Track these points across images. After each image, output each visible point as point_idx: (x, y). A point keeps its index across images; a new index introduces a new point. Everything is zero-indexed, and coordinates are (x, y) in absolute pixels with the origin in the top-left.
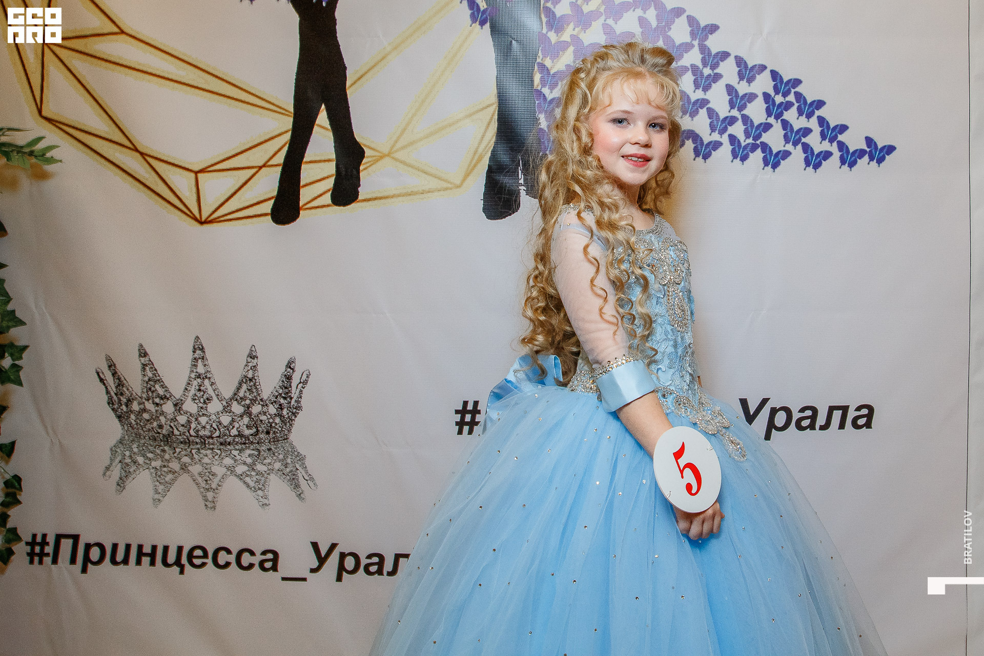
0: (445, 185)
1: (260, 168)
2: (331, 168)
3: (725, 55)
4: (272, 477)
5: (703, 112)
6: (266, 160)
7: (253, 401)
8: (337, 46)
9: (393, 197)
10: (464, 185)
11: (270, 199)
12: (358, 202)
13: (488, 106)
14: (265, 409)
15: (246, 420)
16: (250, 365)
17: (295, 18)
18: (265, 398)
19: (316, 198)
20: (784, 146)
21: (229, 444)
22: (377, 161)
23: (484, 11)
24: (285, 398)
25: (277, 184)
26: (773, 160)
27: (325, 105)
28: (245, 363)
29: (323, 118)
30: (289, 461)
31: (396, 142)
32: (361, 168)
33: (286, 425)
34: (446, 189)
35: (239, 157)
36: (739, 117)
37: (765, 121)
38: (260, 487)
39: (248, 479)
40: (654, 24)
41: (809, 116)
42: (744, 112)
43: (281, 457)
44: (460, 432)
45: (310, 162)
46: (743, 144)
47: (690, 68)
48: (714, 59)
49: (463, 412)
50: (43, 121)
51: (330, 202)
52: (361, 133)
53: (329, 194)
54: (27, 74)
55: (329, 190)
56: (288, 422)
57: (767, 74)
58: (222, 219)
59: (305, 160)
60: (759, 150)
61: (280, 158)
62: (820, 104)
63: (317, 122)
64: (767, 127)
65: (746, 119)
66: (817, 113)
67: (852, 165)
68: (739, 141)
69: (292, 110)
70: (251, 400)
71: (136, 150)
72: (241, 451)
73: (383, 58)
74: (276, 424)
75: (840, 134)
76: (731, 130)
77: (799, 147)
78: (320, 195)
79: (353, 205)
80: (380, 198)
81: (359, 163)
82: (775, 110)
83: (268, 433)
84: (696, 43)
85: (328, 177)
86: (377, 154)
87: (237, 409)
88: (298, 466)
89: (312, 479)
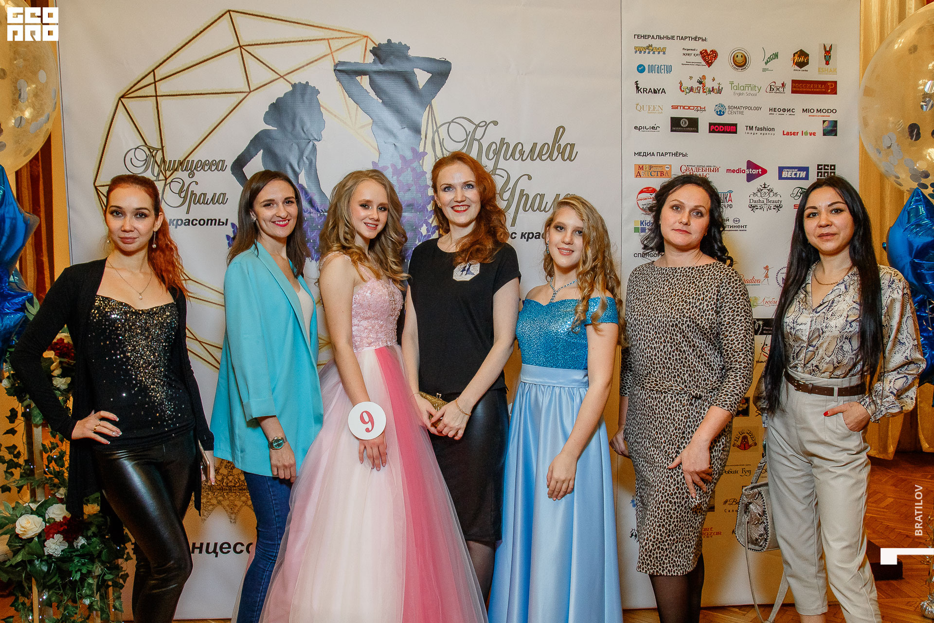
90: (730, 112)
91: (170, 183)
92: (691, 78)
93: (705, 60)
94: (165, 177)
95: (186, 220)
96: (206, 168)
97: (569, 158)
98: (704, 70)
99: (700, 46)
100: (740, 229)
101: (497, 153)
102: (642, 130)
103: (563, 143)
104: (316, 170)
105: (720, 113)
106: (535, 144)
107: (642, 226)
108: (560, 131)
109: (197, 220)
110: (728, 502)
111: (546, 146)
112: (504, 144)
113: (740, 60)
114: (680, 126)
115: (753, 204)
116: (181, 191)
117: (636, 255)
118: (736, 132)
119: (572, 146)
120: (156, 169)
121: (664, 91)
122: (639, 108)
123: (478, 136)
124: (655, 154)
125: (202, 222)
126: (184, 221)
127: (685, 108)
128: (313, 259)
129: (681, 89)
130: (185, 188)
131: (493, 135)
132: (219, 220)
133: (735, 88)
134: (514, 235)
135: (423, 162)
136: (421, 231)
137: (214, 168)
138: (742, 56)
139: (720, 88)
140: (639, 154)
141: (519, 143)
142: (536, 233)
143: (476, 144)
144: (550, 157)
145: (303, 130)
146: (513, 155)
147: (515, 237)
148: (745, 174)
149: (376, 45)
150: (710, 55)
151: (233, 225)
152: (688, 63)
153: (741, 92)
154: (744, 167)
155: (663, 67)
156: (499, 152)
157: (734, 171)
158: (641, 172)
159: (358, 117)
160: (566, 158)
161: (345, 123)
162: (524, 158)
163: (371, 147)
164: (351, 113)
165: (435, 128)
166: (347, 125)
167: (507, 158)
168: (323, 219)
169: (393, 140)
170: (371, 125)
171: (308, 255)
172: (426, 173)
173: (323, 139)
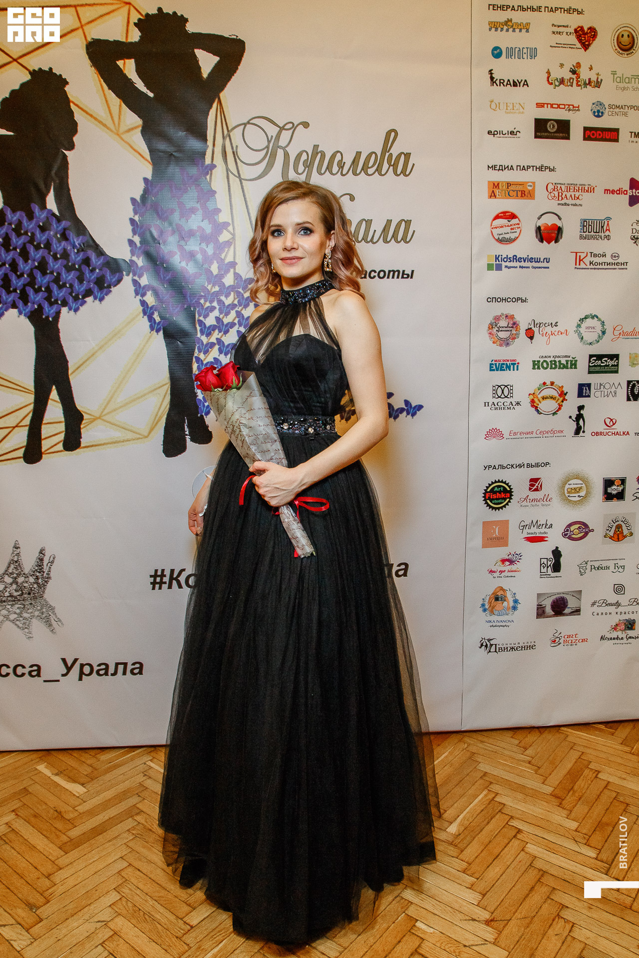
0: (138, 436)
1: (14, 428)
2: (62, 427)
4: (34, 620)
6: (18, 422)
7: (19, 575)
8: (61, 346)
9: (103, 444)
10: (151, 435)
11: (21, 448)
13: (166, 384)
14: (27, 580)
15: (14, 586)
16: (15, 552)
17: (32, 329)
18: (26, 573)
19: (52, 447)
21: (4, 601)
22: (92, 422)
23: (159, 323)
24: (39, 572)
25: (26, 438)
27: (56, 386)
28: (12, 552)
29: (54, 394)
30: (44, 610)
31: (104, 409)
32: (82, 426)
33: (41, 588)
34: (138, 439)
38: (26, 627)
39: (18, 623)
43: (39, 608)
44: (154, 588)
49: (155, 576)
51: (62, 449)
52: (80, 403)
53: (62, 443)
56: (42, 587)
59: (44, 422)
61: (27, 421)
63: (50, 397)
67: (396, 417)
69: (33, 390)
70: (17, 574)
72: (12, 605)
74: (35, 588)
78: (56, 445)
79: (78, 450)
80: (96, 446)
81: (80, 423)
83: (29, 594)
86: (92, 417)
87: (8, 580)
88: (50, 614)
89: (60, 621)
90: (610, 113)
92: (562, 65)
93: (580, 41)
97: (404, 172)
98: (579, 55)
99: (575, 21)
100: (620, 267)
101: (308, 165)
102: (498, 135)
103: (395, 151)
104: (69, 190)
105: (598, 114)
106: (359, 154)
107: (497, 262)
108: (391, 136)
110: (597, 604)
111: (374, 155)
112: (317, 153)
113: (625, 40)
114: (547, 131)
115: (636, 234)
117: (489, 300)
118: (617, 140)
119: (408, 156)
121: (526, 84)
122: (493, 106)
123: (283, 142)
124: (515, 168)
127: (554, 106)
128: (70, 309)
129: (548, 81)
131: (302, 142)
133: (618, 80)
135: (211, 178)
136: (211, 269)
138: (628, 36)
139: (599, 80)
140: (494, 167)
141: (338, 152)
143: (280, 153)
144: (379, 170)
145: (49, 137)
146: (330, 168)
148: (627, 197)
149: (142, 15)
150: (587, 33)
152: (558, 46)
153: (626, 85)
154: (626, 186)
155: (525, 50)
156: (312, 163)
157: (613, 192)
158: (497, 191)
159: (122, 117)
160: (398, 173)
161: (105, 125)
162: (344, 172)
163: (142, 159)
164: (112, 112)
165: (226, 132)
166: (108, 128)
167: (322, 172)
168: (81, 256)
169: (170, 149)
170: (140, 128)
171: (65, 303)
172: (215, 192)
173: (76, 147)
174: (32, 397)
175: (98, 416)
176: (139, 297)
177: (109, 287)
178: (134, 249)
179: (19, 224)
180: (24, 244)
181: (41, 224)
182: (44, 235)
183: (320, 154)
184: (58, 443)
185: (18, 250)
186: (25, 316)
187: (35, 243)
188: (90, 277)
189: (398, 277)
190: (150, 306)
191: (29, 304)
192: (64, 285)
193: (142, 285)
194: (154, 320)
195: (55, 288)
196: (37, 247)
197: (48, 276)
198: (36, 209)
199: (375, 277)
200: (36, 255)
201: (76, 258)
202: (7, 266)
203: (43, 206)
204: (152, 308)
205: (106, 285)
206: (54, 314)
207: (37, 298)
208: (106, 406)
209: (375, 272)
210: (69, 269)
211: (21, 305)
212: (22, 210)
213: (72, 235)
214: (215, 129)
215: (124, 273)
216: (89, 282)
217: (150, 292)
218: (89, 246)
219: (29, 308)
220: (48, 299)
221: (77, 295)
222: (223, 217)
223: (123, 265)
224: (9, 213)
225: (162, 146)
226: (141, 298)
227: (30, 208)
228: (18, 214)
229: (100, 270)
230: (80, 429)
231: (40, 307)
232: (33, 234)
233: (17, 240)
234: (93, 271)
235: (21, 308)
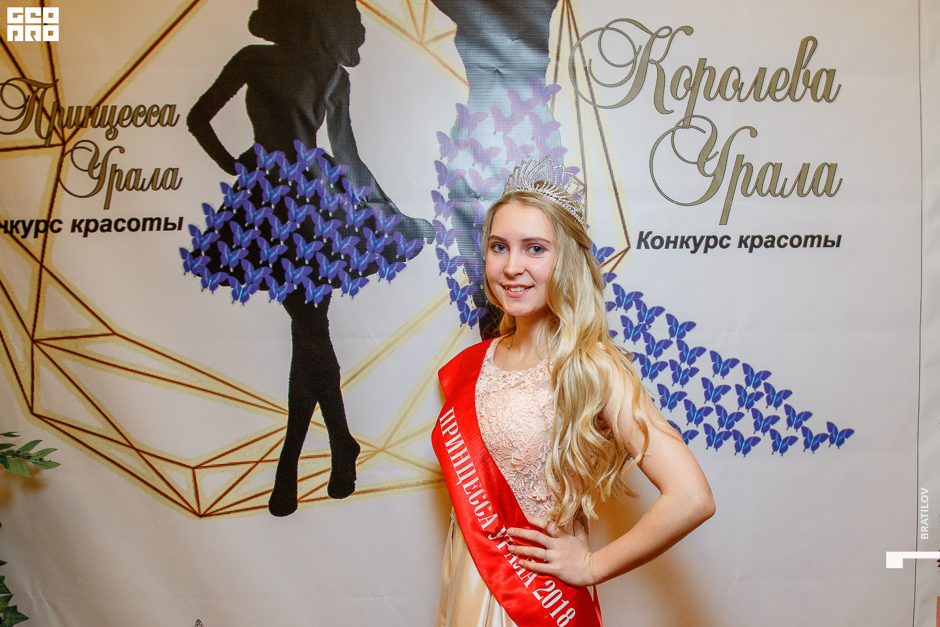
1: (257, 463)
2: (327, 463)
3: (701, 351)
5: (681, 404)
6: (262, 455)
8: (330, 346)
12: (354, 494)
17: (288, 320)
19: (312, 491)
20: (754, 433)
22: (372, 456)
23: (474, 312)
25: (274, 479)
26: (744, 446)
27: (320, 404)
29: (318, 415)
31: (390, 437)
32: (357, 462)
35: (235, 452)
36: (714, 408)
37: (738, 411)
40: (636, 322)
41: (777, 405)
42: (719, 403)
45: (307, 457)
46: (717, 432)
47: (668, 363)
48: (691, 354)
50: (35, 418)
51: (327, 494)
53: (326, 487)
54: (16, 373)
55: (326, 484)
57: (739, 368)
58: (221, 512)
59: (301, 455)
60: (732, 437)
61: (277, 454)
62: (787, 394)
63: (312, 419)
64: (739, 416)
65: (720, 410)
66: (785, 402)
67: (814, 448)
68: (713, 429)
69: (287, 408)
71: (132, 447)
73: (376, 358)
75: (805, 420)
76: (707, 420)
77: (768, 433)
78: (318, 489)
79: (349, 497)
80: (376, 490)
81: (355, 458)
82: (747, 401)
84: (674, 340)
85: (324, 472)
86: (374, 449)
91: (72, 151)
94: (62, 139)
95: (104, 221)
96: (140, 120)
97: (826, 97)
101: (692, 87)
103: (814, 67)
104: (349, 121)
106: (763, 71)
108: (808, 46)
109: (124, 221)
111: (784, 73)
112: (704, 70)
116: (92, 166)
119: (831, 73)
120: (45, 124)
123: (657, 53)
125: (134, 225)
126: (100, 224)
128: (345, 291)
130: (100, 160)
131: (684, 54)
132: (167, 219)
134: (725, 239)
135: (553, 106)
137: (154, 120)
141: (733, 68)
142: (768, 237)
143: (652, 70)
144: (791, 94)
145: (324, 47)
146: (721, 91)
147: (728, 245)
151: (193, 229)
156: (697, 84)
159: (428, 20)
160: (819, 96)
161: (403, 31)
162: (742, 97)
163: (454, 77)
164: (415, 12)
165: (575, 40)
166: (408, 35)
167: (712, 96)
168: (363, 214)
169: (493, 63)
170: (454, 35)
171: (337, 283)
172: (558, 125)
173: (361, 61)
174: (286, 418)
175: (381, 447)
176: (446, 275)
177: (403, 259)
178: (440, 205)
179: (277, 168)
180: (282, 198)
181: (307, 169)
182: (311, 185)
183: (707, 72)
184: (322, 486)
185: (273, 206)
186: (279, 300)
187: (298, 196)
188: (375, 244)
189: (819, 246)
190: (461, 287)
191: (285, 283)
192: (337, 257)
193: (451, 257)
194: (467, 307)
195: (323, 261)
196: (301, 202)
197: (315, 243)
198: (301, 148)
199: (785, 245)
200: (298, 213)
201: (356, 218)
202: (256, 229)
203: (312, 143)
204: (464, 289)
205: (397, 257)
206: (321, 299)
207: (296, 275)
208: (393, 434)
209: (786, 238)
210: (345, 233)
211: (273, 285)
212: (280, 149)
213: (352, 185)
214: (560, 36)
215: (425, 239)
216: (374, 252)
217: (462, 267)
218: (375, 201)
219: (285, 289)
220: (313, 276)
221: (356, 271)
222: (571, 160)
223: (423, 227)
224: (261, 152)
225: (484, 59)
226: (448, 276)
227: (292, 145)
228: (275, 154)
229: (390, 234)
230: (354, 465)
231: (301, 287)
232: (295, 184)
233: (272, 192)
234: (379, 236)
235: (274, 289)
